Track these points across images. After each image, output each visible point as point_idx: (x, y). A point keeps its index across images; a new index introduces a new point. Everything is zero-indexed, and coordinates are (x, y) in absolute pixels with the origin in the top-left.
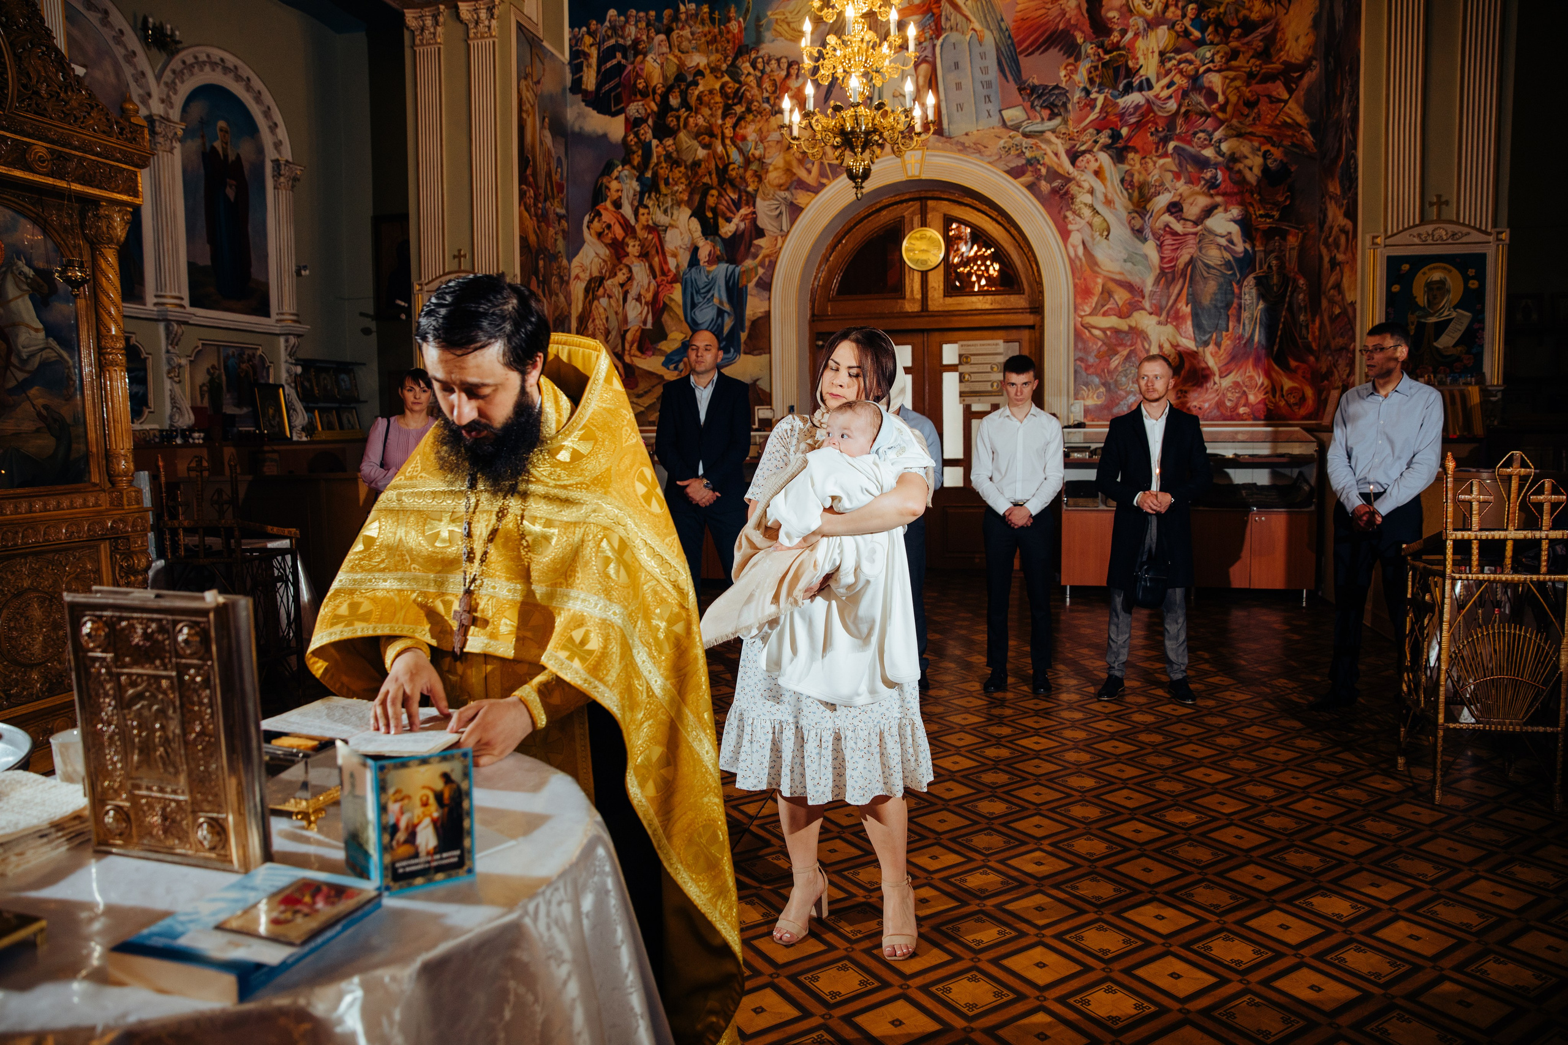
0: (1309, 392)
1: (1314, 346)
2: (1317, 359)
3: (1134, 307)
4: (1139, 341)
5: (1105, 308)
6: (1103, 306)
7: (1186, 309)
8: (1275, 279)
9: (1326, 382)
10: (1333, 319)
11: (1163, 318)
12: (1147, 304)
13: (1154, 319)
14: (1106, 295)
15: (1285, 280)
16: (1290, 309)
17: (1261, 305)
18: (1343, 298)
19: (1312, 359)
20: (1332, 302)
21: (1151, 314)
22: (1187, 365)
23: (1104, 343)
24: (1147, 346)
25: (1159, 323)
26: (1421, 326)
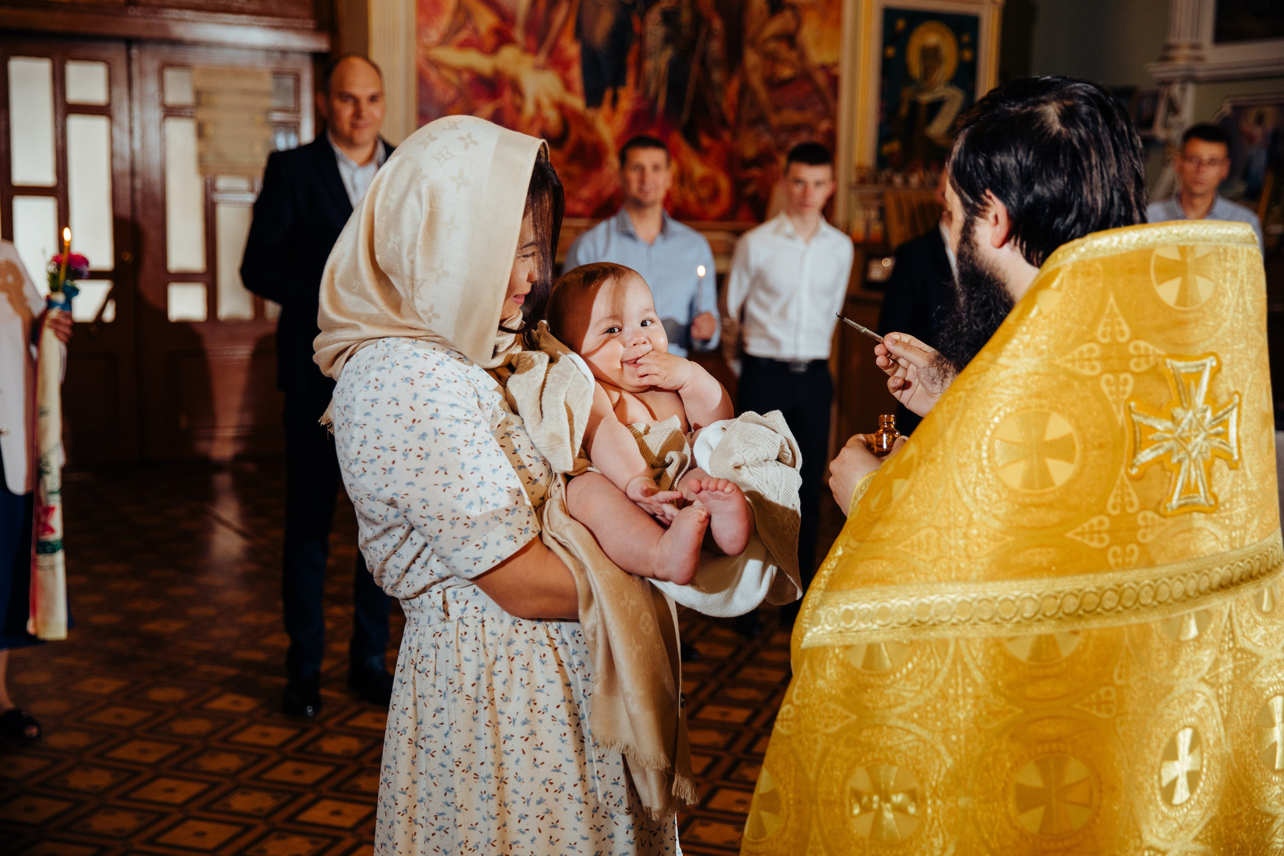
0: (724, 183)
1: (731, 117)
2: (735, 136)
3: (502, 38)
4: (507, 95)
5: (463, 35)
6: (458, 30)
7: (572, 50)
8: (686, 16)
9: (755, 172)
10: (773, 84)
11: (542, 58)
12: (518, 34)
13: (529, 60)
14: (461, 17)
15: (699, 20)
16: (703, 62)
17: (668, 53)
18: (802, 56)
19: (727, 136)
20: (772, 59)
21: (527, 50)
22: (573, 136)
23: (460, 93)
24: (518, 101)
25: (538, 68)
26: (915, 106)
